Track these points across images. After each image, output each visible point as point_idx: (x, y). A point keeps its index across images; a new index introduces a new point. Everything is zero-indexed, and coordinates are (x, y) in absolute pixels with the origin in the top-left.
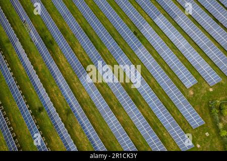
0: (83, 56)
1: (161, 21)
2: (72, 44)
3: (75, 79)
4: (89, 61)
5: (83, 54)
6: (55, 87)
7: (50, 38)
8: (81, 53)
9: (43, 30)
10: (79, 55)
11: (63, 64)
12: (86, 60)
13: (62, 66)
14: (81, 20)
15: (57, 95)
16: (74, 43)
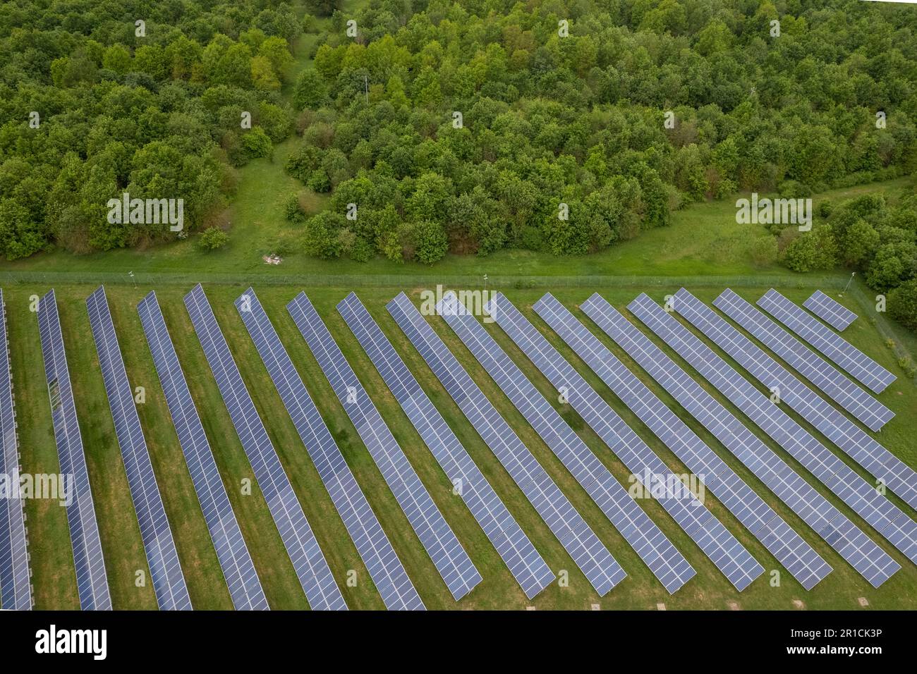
0: (180, 483)
1: (418, 407)
2: (161, 450)
3: (136, 547)
4: (190, 501)
5: (183, 480)
6: (65, 568)
7: (107, 427)
8: (178, 476)
9: (96, 406)
10: (170, 482)
11: (114, 503)
12: (183, 498)
13: (111, 508)
14: (206, 391)
15: (63, 592)
16: (168, 449)
